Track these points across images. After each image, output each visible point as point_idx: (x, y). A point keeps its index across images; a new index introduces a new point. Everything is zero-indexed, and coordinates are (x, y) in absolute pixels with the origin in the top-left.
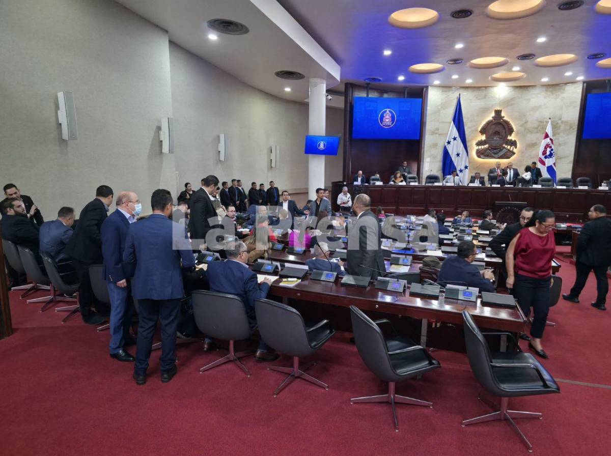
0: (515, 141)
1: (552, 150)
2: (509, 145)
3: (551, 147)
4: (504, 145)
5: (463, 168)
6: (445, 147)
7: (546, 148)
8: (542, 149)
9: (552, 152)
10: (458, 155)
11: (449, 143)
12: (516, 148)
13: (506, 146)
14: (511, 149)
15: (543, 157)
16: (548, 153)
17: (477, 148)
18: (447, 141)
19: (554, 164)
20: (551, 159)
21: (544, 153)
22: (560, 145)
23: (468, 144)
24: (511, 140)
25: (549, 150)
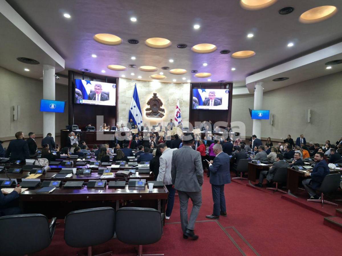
0: (164, 109)
1: (180, 114)
2: (161, 111)
3: (179, 113)
4: (159, 111)
5: (140, 122)
6: (130, 111)
7: (177, 113)
8: (176, 114)
9: (180, 115)
10: (137, 115)
11: (132, 108)
12: (164, 112)
13: (160, 112)
14: (162, 113)
15: (176, 117)
16: (178, 116)
17: (146, 112)
18: (131, 108)
19: (181, 121)
20: (180, 118)
21: (177, 115)
22: (183, 112)
23: (141, 110)
24: (162, 109)
25: (179, 114)
